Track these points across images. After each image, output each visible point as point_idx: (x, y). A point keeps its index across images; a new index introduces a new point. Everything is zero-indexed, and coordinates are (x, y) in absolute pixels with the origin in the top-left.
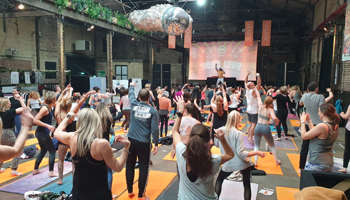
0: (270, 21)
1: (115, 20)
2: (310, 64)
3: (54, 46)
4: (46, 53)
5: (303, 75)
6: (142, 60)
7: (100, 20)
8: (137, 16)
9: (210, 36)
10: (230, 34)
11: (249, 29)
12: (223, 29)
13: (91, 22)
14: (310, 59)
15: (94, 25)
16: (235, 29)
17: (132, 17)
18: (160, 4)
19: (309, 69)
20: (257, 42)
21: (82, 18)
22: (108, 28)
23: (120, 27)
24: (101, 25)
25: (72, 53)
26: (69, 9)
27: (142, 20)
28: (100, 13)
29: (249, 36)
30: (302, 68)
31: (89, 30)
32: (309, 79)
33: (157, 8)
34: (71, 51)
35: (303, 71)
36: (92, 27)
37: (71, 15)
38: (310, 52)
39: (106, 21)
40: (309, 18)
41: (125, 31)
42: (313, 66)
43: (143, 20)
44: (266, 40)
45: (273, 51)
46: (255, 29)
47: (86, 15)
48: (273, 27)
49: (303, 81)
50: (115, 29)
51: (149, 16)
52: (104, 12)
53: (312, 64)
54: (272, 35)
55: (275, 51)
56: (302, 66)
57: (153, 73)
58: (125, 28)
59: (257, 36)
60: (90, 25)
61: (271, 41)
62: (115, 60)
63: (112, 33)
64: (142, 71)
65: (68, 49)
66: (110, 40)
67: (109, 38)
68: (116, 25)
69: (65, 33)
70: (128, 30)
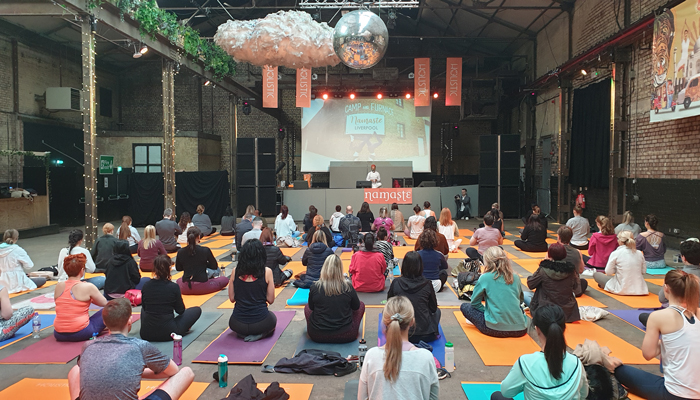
0: (461, 59)
1: (179, 40)
2: (534, 139)
6: (195, 133)
7: (158, 36)
9: (342, 87)
11: (422, 73)
13: (142, 39)
15: (148, 47)
16: (397, 72)
19: (533, 148)
21: (125, 28)
22: (167, 55)
23: (189, 55)
24: (157, 46)
25: (35, 115)
28: (159, 21)
29: (423, 86)
31: (136, 55)
34: (32, 112)
36: (144, 51)
37: (108, 19)
38: (534, 118)
39: (166, 41)
41: (195, 65)
47: (134, 24)
48: (466, 71)
50: (180, 58)
52: (165, 19)
53: (538, 137)
55: (471, 116)
57: (238, 156)
58: (196, 59)
60: (140, 45)
62: (133, 133)
63: (175, 68)
64: (196, 154)
65: (28, 105)
66: (169, 82)
67: (168, 78)
68: (182, 51)
69: (20, 70)
70: (200, 63)
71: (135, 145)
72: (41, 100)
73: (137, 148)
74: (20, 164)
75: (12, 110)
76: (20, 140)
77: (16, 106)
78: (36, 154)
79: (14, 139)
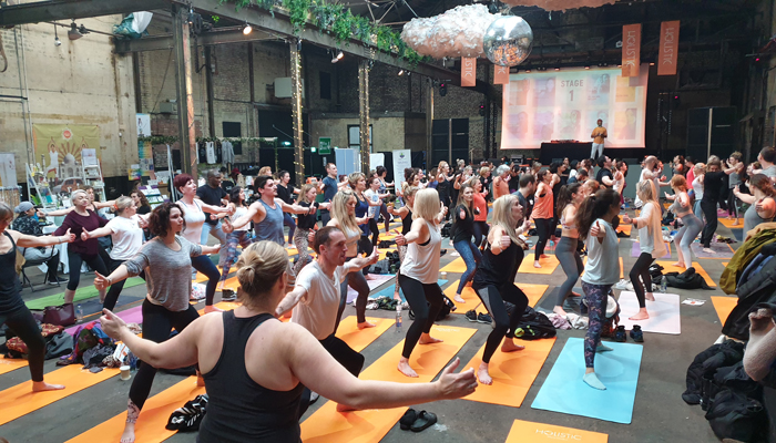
0: (678, 22)
1: (373, 39)
2: (763, 110)
3: (236, 90)
4: (223, 106)
5: (749, 132)
6: (402, 113)
7: (352, 41)
8: (419, 31)
9: (546, 59)
10: (590, 52)
11: (631, 41)
12: (577, 44)
13: (338, 47)
14: (765, 98)
15: (344, 52)
16: (602, 42)
17: (410, 32)
18: (463, 5)
19: (762, 120)
20: (647, 66)
21: (323, 40)
22: (362, 55)
23: (382, 51)
24: (354, 50)
25: (267, 103)
26: (309, 26)
27: (430, 38)
28: (353, 28)
29: (632, 55)
30: (747, 118)
31: (334, 61)
32: (762, 141)
33: (458, 13)
34: (264, 100)
35: (748, 123)
36: (340, 56)
37: (310, 37)
38: (765, 84)
39: (359, 43)
40: (762, 14)
41: (389, 57)
42: (770, 114)
43: (432, 37)
44: (668, 62)
45: (681, 84)
46: (644, 40)
47: (332, 34)
48: (684, 35)
49: (749, 145)
50: (373, 55)
51: (444, 30)
52: (358, 25)
53: (768, 108)
54: (680, 50)
55: (686, 86)
56: (747, 113)
57: (433, 137)
58: (389, 53)
59: (648, 55)
60: (336, 52)
61: (678, 65)
62: (347, 115)
63: (369, 65)
64: (403, 134)
65: (261, 95)
66: (364, 77)
67: (364, 74)
68: (375, 48)
69: (254, 63)
70: (394, 55)
71: (349, 126)
72: (271, 89)
73: (351, 129)
74: (257, 146)
75: (249, 100)
76: (256, 126)
77: (252, 96)
78: (267, 139)
79: (252, 125)
